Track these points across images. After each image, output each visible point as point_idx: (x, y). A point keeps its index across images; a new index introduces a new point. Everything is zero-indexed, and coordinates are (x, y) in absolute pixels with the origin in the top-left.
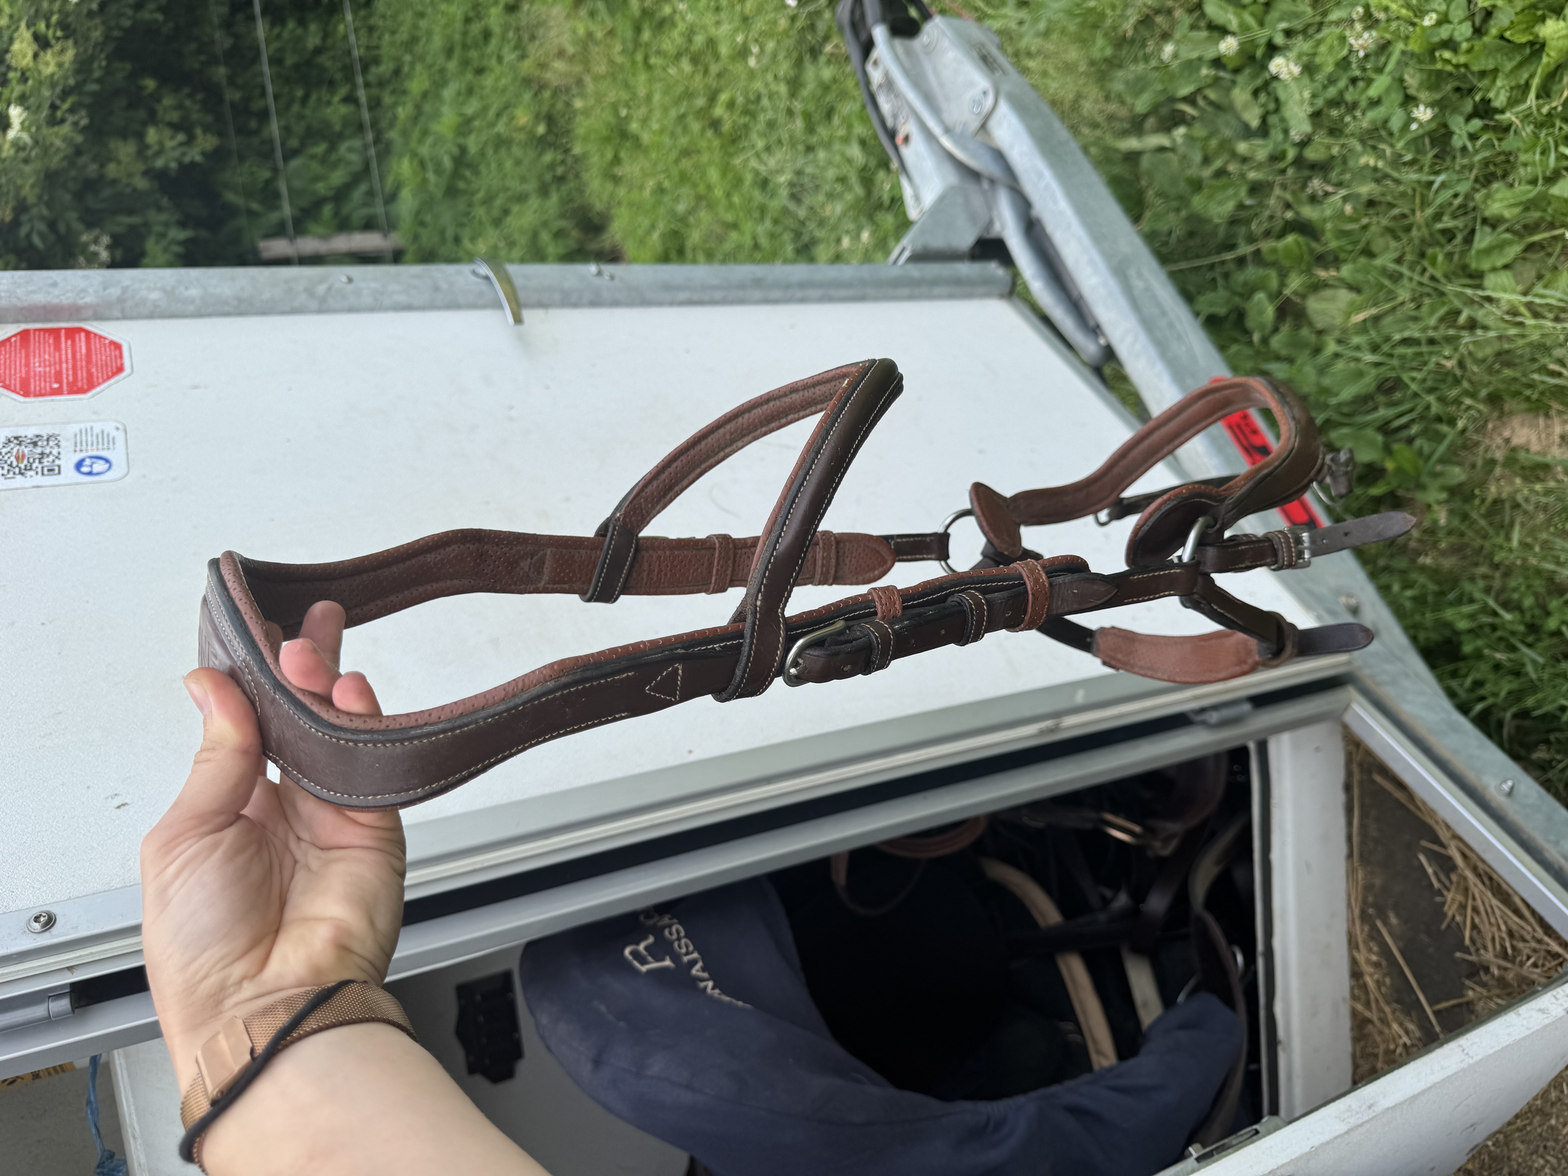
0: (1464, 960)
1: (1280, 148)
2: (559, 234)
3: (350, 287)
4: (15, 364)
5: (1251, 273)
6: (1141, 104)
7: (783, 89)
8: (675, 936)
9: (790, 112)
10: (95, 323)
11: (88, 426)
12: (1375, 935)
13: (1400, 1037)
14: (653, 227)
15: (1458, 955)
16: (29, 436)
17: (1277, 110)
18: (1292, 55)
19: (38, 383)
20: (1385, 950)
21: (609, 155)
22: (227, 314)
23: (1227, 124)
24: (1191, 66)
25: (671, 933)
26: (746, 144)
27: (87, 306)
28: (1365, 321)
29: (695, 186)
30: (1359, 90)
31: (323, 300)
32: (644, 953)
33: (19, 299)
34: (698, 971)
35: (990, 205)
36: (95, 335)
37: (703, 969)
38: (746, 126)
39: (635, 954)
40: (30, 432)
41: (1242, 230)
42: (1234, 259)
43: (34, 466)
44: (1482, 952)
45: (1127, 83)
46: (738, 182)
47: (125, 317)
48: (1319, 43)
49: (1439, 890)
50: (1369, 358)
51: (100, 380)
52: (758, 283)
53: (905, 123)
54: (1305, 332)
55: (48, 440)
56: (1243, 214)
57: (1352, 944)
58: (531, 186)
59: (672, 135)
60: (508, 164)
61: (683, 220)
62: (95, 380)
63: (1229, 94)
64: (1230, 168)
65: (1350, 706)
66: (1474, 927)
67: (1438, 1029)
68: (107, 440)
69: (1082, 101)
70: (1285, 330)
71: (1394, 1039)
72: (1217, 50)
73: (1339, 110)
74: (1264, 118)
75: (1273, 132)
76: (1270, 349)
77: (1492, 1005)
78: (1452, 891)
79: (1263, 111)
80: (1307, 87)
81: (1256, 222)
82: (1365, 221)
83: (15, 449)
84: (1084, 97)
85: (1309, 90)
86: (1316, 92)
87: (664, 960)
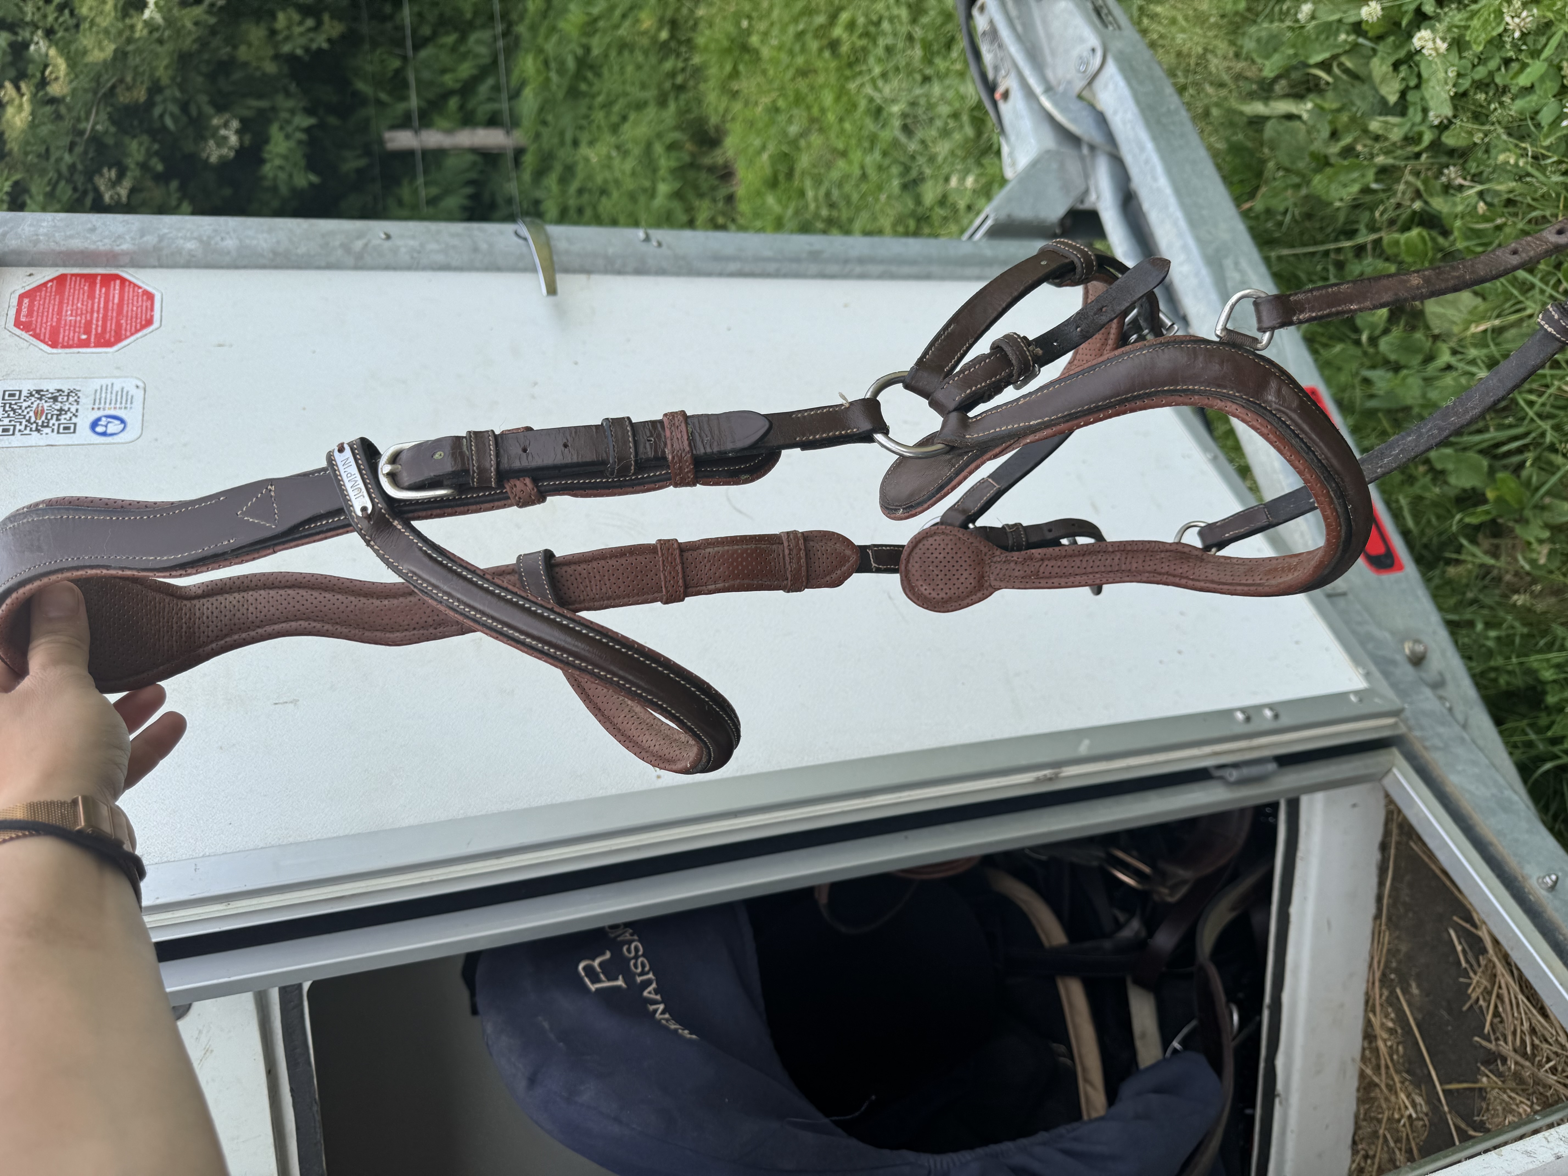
0: (1481, 1046)
1: (1416, 129)
2: (672, 147)
3: (388, 244)
4: (48, 312)
5: (1370, 265)
6: (1270, 68)
7: (903, 13)
8: (633, 954)
9: (910, 39)
10: (131, 271)
11: (108, 382)
12: (1392, 1001)
13: (1406, 1108)
14: (764, 147)
15: (1477, 1039)
16: (51, 391)
17: (1418, 87)
18: (1440, 27)
19: (67, 333)
20: (1401, 1018)
21: (728, 67)
22: (263, 267)
23: (1363, 98)
24: (1329, 29)
25: (629, 951)
26: (863, 68)
27: (124, 253)
28: (1485, 331)
29: (809, 107)
30: (1511, 73)
31: (359, 256)
32: (598, 969)
33: (56, 243)
34: (650, 993)
35: (1087, 175)
36: (130, 282)
37: (656, 992)
38: (865, 50)
39: (589, 970)
40: (51, 386)
41: (1365, 216)
42: (1352, 247)
43: (51, 422)
44: (1502, 1043)
45: (1259, 40)
46: (852, 107)
47: (161, 265)
48: (1473, 15)
49: (1465, 969)
51: (128, 333)
52: (815, 256)
53: (1005, 77)
54: (1419, 335)
55: (68, 395)
56: (1368, 198)
57: (1369, 1005)
58: (650, 94)
59: (790, 52)
60: (629, 69)
61: (794, 143)
62: (123, 332)
63: (1368, 64)
64: (1359, 148)
65: (1389, 771)
66: (1496, 1014)
67: (1446, 1109)
68: (126, 398)
69: (1209, 56)
70: (1396, 332)
71: (1400, 1109)
72: (1359, 14)
73: (1487, 93)
74: (1403, 94)
75: (1411, 111)
76: (1377, 353)
77: (1505, 1097)
78: (1479, 974)
79: (1403, 86)
80: (1453, 65)
81: (1381, 208)
82: (1499, 221)
83: (35, 404)
84: (1213, 52)
85: (1455, 68)
86: (1462, 72)
87: (616, 979)
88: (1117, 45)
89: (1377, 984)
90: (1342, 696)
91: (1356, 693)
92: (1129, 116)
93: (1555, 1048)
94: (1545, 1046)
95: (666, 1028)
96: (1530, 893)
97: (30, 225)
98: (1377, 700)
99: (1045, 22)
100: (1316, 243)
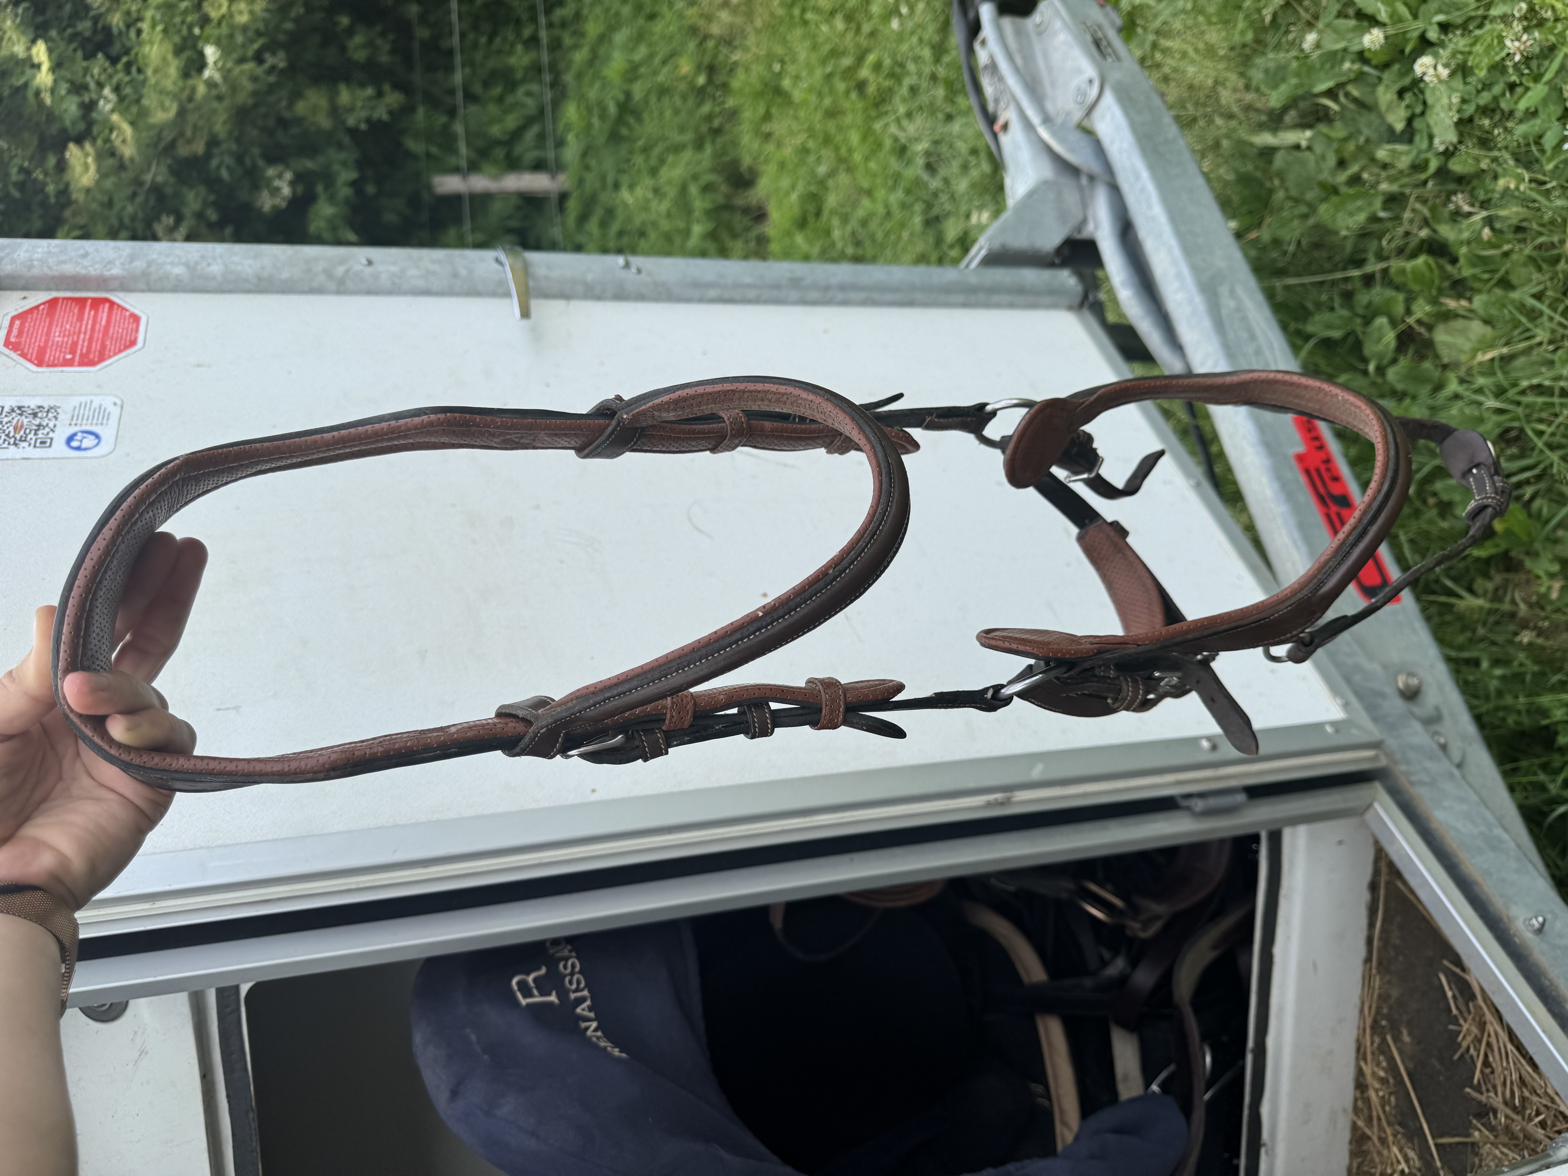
0: (1472, 1097)
1: (1423, 156)
2: (707, 188)
3: (369, 270)
4: (37, 333)
5: (1378, 294)
6: (1275, 99)
7: (927, 53)
8: (569, 970)
9: (934, 78)
10: (121, 294)
11: (88, 399)
12: (1384, 1049)
13: (1399, 1162)
14: (793, 187)
15: (1468, 1090)
16: (32, 407)
17: (1423, 113)
18: (1444, 53)
19: (53, 353)
20: (1393, 1068)
21: (761, 110)
22: (249, 291)
23: (1370, 125)
24: (1333, 58)
25: (565, 967)
26: (890, 108)
27: (114, 278)
28: (1493, 360)
29: (837, 149)
30: (1515, 97)
31: (341, 282)
32: (532, 984)
33: (50, 268)
34: (583, 1010)
35: (1085, 204)
36: (119, 306)
37: (590, 1009)
38: (890, 90)
39: (523, 985)
40: (32, 403)
41: (1373, 245)
42: (1361, 276)
43: (29, 437)
44: (1492, 1094)
45: (1266, 71)
46: (879, 145)
47: (150, 290)
48: (1477, 40)
49: (1456, 1016)
50: (1492, 403)
51: (112, 354)
52: (795, 283)
53: (1005, 109)
54: (1427, 365)
55: (48, 411)
56: (1375, 227)
57: (1360, 1052)
58: (688, 137)
59: (820, 95)
60: (668, 113)
61: (822, 183)
62: (107, 353)
63: (1373, 92)
64: (1365, 176)
65: (1369, 806)
66: (1486, 1064)
67: (1438, 1164)
68: (102, 415)
69: (1220, 89)
70: (1404, 362)
71: (1392, 1164)
72: (1361, 43)
73: (1491, 118)
74: (1410, 121)
75: (1417, 138)
76: (1385, 382)
77: (1497, 1152)
78: (1469, 1021)
79: (1408, 113)
80: (1457, 91)
81: (1388, 236)
82: (1506, 248)
83: (16, 419)
84: (1223, 84)
85: (1458, 94)
86: (1467, 97)
87: (549, 994)
88: (1115, 75)
89: (1368, 1031)
90: (1317, 727)
91: (1333, 723)
92: (1125, 145)
93: (1545, 1101)
94: (1535, 1099)
95: (596, 1046)
96: (1515, 935)
97: (26, 251)
98: (1354, 731)
99: (1046, 55)
100: (1323, 272)
